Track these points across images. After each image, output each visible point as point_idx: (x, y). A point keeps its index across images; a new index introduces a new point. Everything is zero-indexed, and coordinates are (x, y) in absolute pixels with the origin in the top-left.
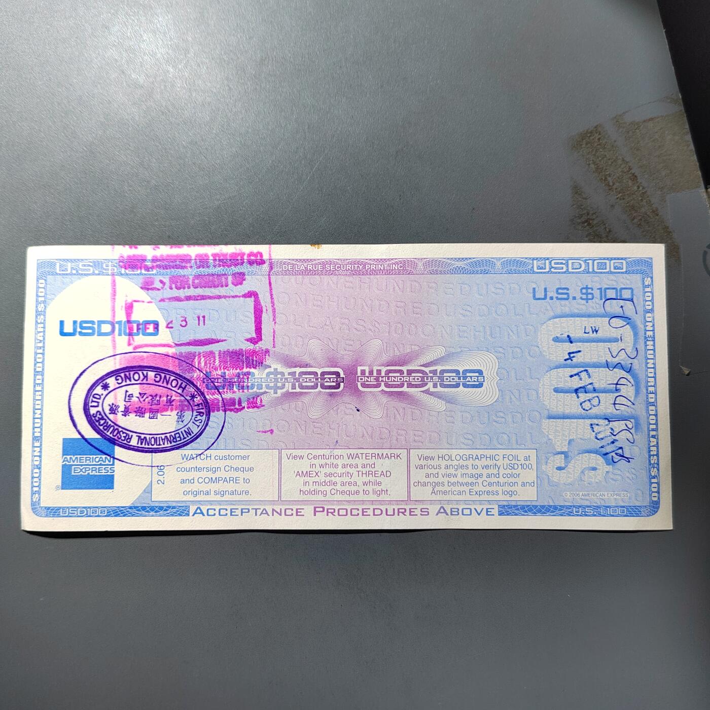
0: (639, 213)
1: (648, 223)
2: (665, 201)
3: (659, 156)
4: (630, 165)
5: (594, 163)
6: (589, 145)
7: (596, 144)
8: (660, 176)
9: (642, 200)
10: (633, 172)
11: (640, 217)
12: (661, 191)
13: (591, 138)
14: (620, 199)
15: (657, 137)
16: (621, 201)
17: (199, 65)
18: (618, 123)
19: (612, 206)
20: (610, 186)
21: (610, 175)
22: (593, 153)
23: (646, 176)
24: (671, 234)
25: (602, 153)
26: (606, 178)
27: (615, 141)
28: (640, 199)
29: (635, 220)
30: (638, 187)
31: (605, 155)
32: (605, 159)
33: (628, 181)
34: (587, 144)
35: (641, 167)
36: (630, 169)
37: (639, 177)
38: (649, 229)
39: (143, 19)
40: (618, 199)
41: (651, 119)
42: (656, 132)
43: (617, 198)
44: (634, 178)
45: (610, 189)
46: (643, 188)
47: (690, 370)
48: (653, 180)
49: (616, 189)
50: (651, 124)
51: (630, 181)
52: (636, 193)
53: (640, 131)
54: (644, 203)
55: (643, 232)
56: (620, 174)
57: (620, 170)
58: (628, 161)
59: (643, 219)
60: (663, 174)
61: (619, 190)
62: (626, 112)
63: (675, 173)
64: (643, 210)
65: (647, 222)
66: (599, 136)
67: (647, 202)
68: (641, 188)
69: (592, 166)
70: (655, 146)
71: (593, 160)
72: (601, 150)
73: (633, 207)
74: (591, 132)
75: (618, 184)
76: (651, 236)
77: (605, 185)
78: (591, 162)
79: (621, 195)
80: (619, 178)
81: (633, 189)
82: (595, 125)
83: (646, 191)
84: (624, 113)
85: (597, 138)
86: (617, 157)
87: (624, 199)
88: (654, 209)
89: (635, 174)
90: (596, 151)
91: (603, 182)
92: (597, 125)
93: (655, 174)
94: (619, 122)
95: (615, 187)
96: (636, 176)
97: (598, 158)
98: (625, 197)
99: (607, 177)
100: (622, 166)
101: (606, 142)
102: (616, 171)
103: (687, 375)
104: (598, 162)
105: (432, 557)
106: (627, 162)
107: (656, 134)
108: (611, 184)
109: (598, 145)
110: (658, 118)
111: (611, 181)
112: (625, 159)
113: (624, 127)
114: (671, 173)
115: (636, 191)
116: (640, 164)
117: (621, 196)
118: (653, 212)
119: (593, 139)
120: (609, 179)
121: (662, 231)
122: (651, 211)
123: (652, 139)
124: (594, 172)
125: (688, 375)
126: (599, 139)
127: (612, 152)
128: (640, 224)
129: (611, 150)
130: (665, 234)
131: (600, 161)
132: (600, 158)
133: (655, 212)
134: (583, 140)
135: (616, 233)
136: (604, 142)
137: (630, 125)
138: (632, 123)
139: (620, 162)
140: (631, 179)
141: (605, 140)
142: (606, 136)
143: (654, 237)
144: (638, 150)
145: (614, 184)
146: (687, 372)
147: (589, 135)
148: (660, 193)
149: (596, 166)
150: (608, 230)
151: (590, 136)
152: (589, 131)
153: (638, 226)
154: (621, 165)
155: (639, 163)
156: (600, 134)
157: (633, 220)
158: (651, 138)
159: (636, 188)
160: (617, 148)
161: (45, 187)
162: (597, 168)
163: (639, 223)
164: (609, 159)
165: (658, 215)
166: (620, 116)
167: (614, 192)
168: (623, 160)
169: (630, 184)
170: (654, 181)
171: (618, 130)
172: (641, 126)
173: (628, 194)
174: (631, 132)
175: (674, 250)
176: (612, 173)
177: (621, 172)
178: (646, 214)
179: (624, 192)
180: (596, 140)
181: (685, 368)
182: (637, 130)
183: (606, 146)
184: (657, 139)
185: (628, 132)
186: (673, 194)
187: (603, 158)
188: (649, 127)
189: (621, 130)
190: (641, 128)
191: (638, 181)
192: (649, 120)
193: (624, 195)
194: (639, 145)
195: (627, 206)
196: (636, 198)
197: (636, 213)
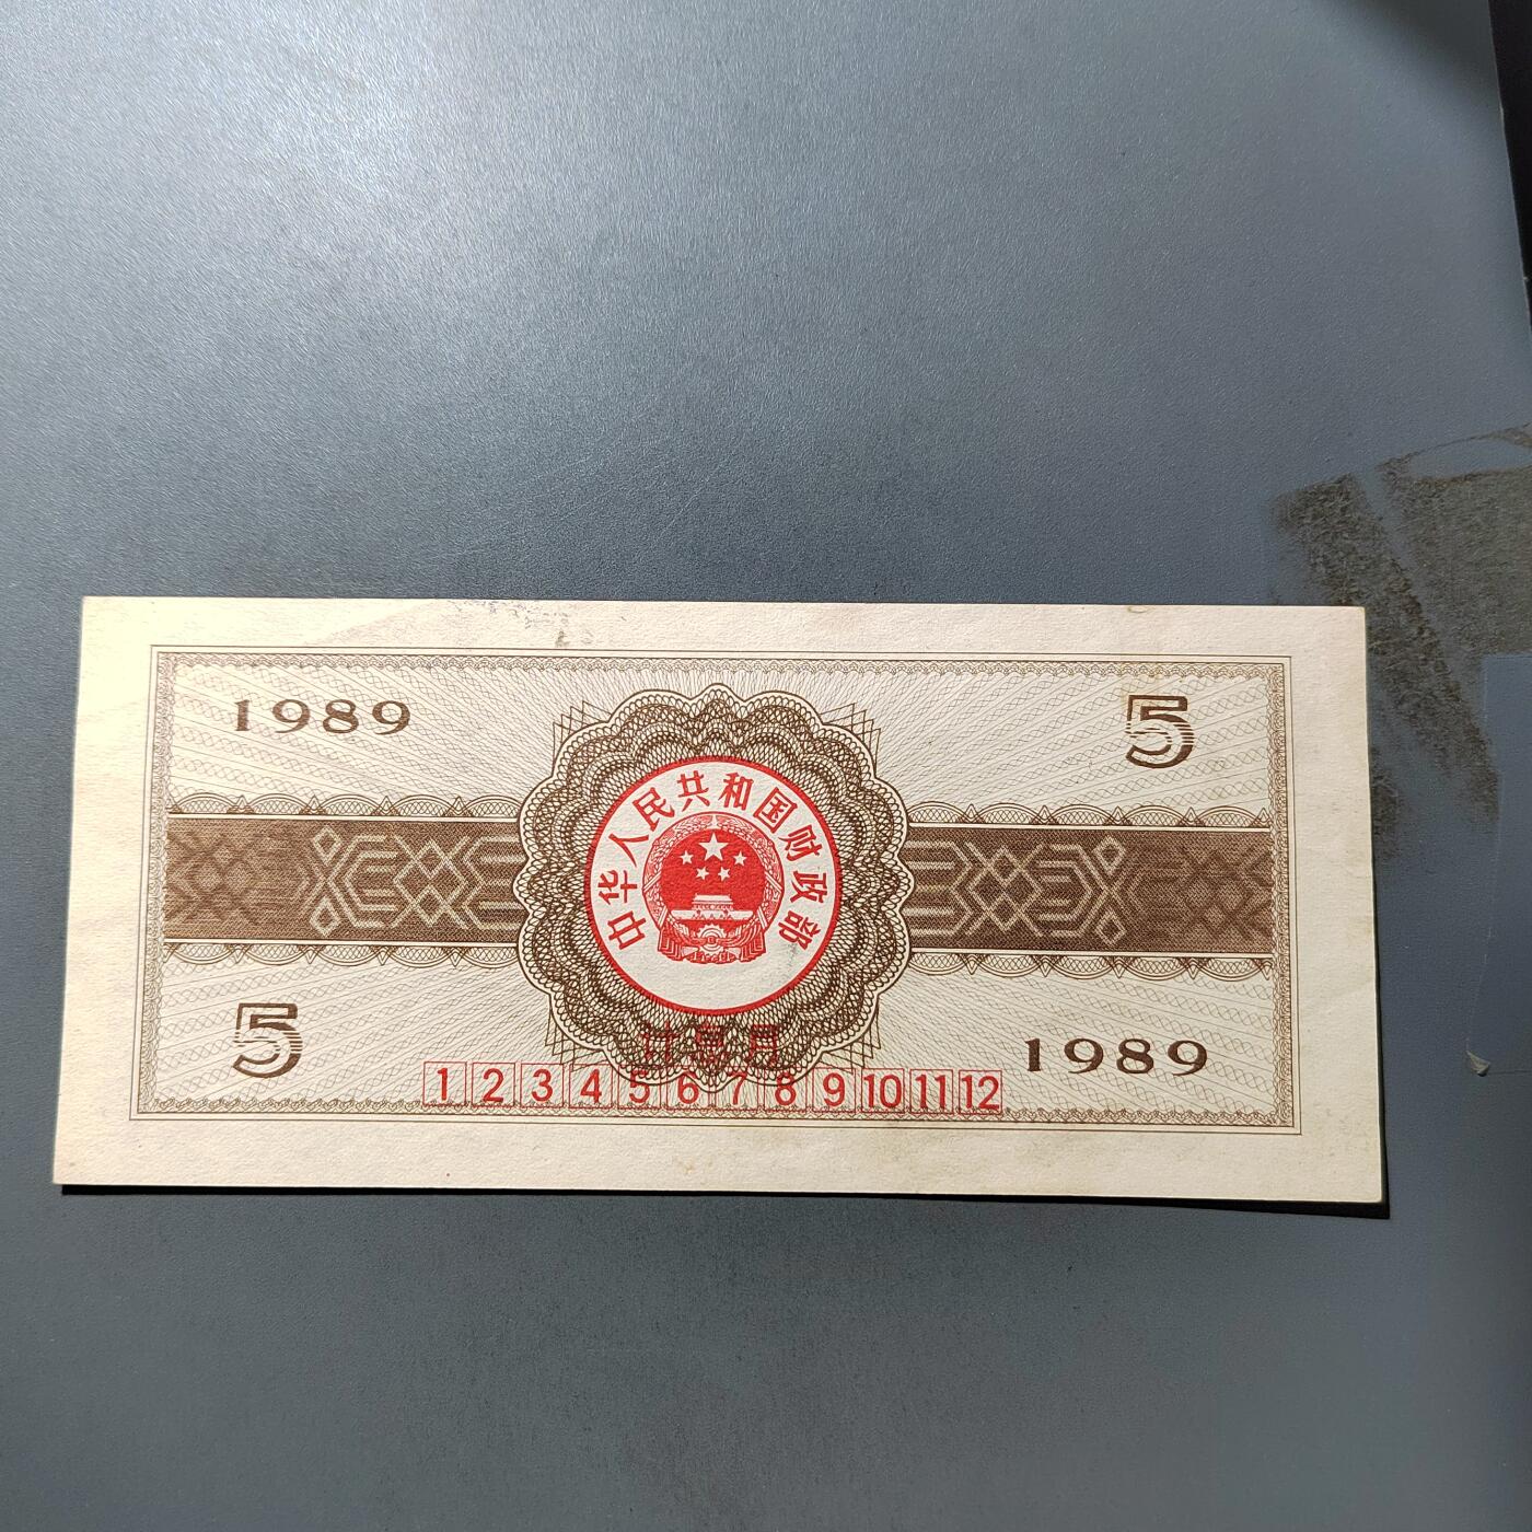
0: (1416, 689)
1: (1433, 714)
2: (1479, 670)
3: (1477, 565)
4: (1409, 576)
5: (1326, 563)
6: (1319, 521)
7: (1336, 521)
8: (1475, 609)
9: (1425, 660)
10: (1413, 595)
11: (1417, 700)
12: (1473, 645)
13: (1327, 505)
14: (1377, 653)
15: (1479, 520)
16: (1378, 658)
17: (455, 236)
18: (1391, 477)
21: (1359, 595)
22: (1328, 540)
23: (1442, 607)
24: (1483, 747)
25: (1348, 542)
27: (1381, 519)
28: (1422, 657)
29: (1405, 706)
30: (1421, 631)
31: (1354, 548)
32: (1353, 557)
33: (1399, 614)
34: (1315, 518)
35: (1433, 584)
36: (1408, 586)
37: (1424, 608)
38: (1436, 729)
39: (341, 113)
41: (1472, 477)
42: (1479, 509)
44: (1414, 607)
46: (1433, 634)
47: (1489, 1064)
48: (1458, 617)
50: (1468, 487)
51: (1404, 613)
52: (1415, 642)
53: (1442, 501)
54: (1430, 668)
55: (1419, 733)
56: (1384, 594)
57: (1383, 585)
58: (1403, 567)
59: (1422, 705)
60: (1482, 606)
61: (1375, 631)
62: (1416, 453)
63: (1510, 607)
64: (1425, 684)
65: (1431, 711)
66: (1346, 503)
67: (1436, 666)
68: (1425, 635)
69: (1321, 569)
70: (1471, 541)
71: (1324, 557)
72: (1346, 535)
73: (1403, 675)
74: (1327, 492)
76: (1436, 746)
78: (1321, 559)
79: (1379, 642)
80: (1378, 604)
81: (1407, 634)
82: (1339, 475)
83: (1438, 641)
84: (1409, 455)
85: (1340, 506)
86: (1381, 555)
87: (1384, 653)
88: (1452, 685)
89: (1419, 600)
90: (1336, 536)
92: (1345, 477)
93: (1462, 604)
94: (1394, 475)
96: (1419, 604)
97: (1337, 552)
98: (1387, 650)
100: (1390, 578)
101: (1360, 519)
102: (1374, 587)
103: (1480, 1075)
104: (1337, 562)
105: (852, 1423)
106: (1402, 570)
107: (1478, 512)
109: (1338, 523)
110: (1486, 475)
112: (1399, 562)
113: (1405, 489)
114: (1500, 606)
115: (1415, 639)
116: (1431, 576)
117: (1380, 646)
118: (1449, 690)
119: (1331, 508)
121: (1465, 738)
122: (1444, 688)
123: (1466, 524)
124: (1323, 583)
125: (1483, 1074)
126: (1344, 510)
127: (1368, 543)
128: (1414, 716)
129: (1368, 538)
130: (1471, 746)
131: (1341, 560)
132: (1341, 554)
133: (1453, 692)
134: (1307, 506)
136: (1355, 516)
137: (1419, 484)
138: (1425, 481)
139: (1385, 567)
140: (1407, 610)
141: (1358, 514)
142: (1362, 505)
143: (1442, 749)
144: (1431, 544)
146: (1481, 1069)
147: (1321, 498)
148: (1469, 650)
149: (1330, 570)
151: (1325, 500)
152: (1325, 487)
153: (1410, 721)
154: (1388, 574)
155: (1429, 573)
156: (1347, 498)
157: (1400, 703)
158: (1466, 520)
159: (1414, 631)
160: (1383, 536)
161: (76, 471)
162: (1332, 576)
163: (1412, 712)
164: (1361, 558)
165: (1458, 700)
166: (1400, 461)
168: (1394, 565)
169: (1403, 619)
170: (1460, 621)
171: (1390, 493)
172: (1444, 490)
173: (1394, 644)
174: (1419, 501)
175: (1486, 784)
176: (1364, 590)
177: (1386, 590)
178: (1431, 694)
179: (1388, 638)
180: (1338, 511)
181: (1478, 1059)
182: (1433, 500)
183: (1358, 527)
184: (1477, 525)
185: (1414, 501)
186: (1500, 655)
187: (1349, 554)
188: (1462, 495)
189: (1397, 494)
190: (1445, 494)
191: (1421, 615)
192: (1466, 479)
193: (1387, 645)
194: (1434, 532)
195: (1390, 671)
196: (1412, 655)
197: (1409, 688)
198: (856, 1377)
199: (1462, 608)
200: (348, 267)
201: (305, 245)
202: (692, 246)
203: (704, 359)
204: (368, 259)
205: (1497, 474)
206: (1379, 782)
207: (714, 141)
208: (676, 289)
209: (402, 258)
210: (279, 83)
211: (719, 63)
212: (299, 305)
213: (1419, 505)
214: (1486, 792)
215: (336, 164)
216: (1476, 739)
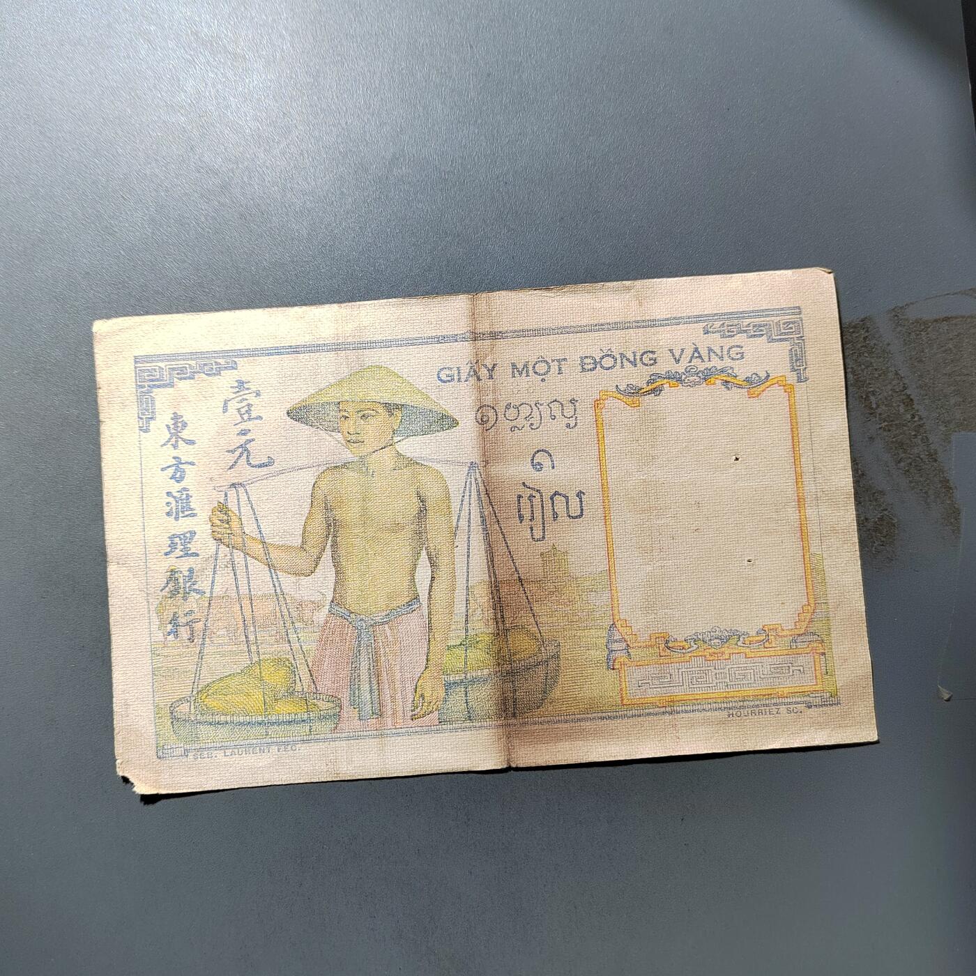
0: (909, 454)
1: (920, 470)
2: (950, 442)
3: (949, 375)
4: (906, 381)
5: (854, 372)
6: (849, 345)
7: (859, 345)
8: (947, 403)
9: (915, 435)
10: (908, 393)
11: (910, 460)
12: (946, 426)
13: (854, 335)
14: (885, 430)
15: (951, 346)
16: (885, 434)
17: (302, 154)
18: (896, 318)
19: (871, 438)
20: (872, 409)
21: (873, 393)
22: (854, 358)
23: (927, 401)
24: (951, 491)
25: (868, 359)
26: (867, 397)
27: (889, 344)
28: (914, 433)
29: (902, 464)
30: (913, 416)
31: (871, 363)
32: (870, 368)
33: (899, 406)
35: (921, 387)
36: (905, 388)
37: (915, 402)
38: (921, 479)
39: (230, 74)
40: (882, 430)
41: (947, 319)
42: (951, 339)
43: (880, 428)
44: (909, 402)
45: (871, 414)
46: (920, 418)
47: (952, 693)
48: (937, 408)
49: (880, 414)
50: (945, 326)
51: (903, 406)
52: (909, 424)
53: (928, 334)
54: (918, 440)
56: (890, 393)
57: (889, 387)
58: (902, 375)
59: (913, 464)
60: (952, 401)
61: (883, 416)
62: (912, 303)
63: (970, 403)
64: (916, 451)
65: (919, 468)
66: (867, 334)
67: (922, 439)
68: (916, 419)
69: (850, 376)
70: (946, 360)
71: (852, 368)
72: (866, 355)
73: (901, 444)
74: (855, 327)
75: (884, 407)
76: (921, 490)
77: (866, 406)
78: (849, 370)
79: (886, 423)
80: (886, 399)
81: (904, 418)
82: (862, 317)
83: (924, 424)
84: (907, 304)
85: (863, 336)
86: (888, 368)
87: (889, 431)
88: (932, 451)
89: (912, 397)
90: (860, 355)
91: (863, 401)
92: (866, 318)
93: (940, 400)
94: (898, 316)
95: (879, 411)
96: (911, 400)
97: (860, 366)
98: (891, 428)
99: (870, 395)
100: (894, 383)
101: (875, 344)
102: (883, 388)
103: (946, 700)
104: (860, 372)
105: (541, 916)
106: (901, 378)
107: (951, 341)
108: (874, 406)
109: (862, 347)
110: (956, 318)
111: (874, 402)
112: (900, 372)
113: (904, 326)
114: (963, 401)
115: (909, 422)
116: (920, 382)
117: (887, 425)
118: (930, 455)
119: (856, 337)
120: (872, 398)
121: (940, 485)
122: (927, 453)
123: (943, 349)
125: (948, 700)
126: (865, 338)
127: (881, 360)
128: (908, 471)
129: (880, 357)
130: (943, 490)
131: (863, 370)
133: (933, 457)
135: (871, 479)
136: (872, 343)
137: (913, 323)
138: (917, 321)
139: (891, 375)
140: (904, 403)
141: (874, 341)
142: (877, 336)
143: (926, 493)
144: (920, 361)
145: (878, 406)
146: (946, 696)
147: (851, 331)
148: (944, 429)
149: (855, 377)
150: (860, 473)
151: (854, 332)
152: (853, 324)
153: (905, 474)
154: (893, 380)
155: (919, 380)
156: (867, 331)
157: (899, 462)
159: (909, 416)
160: (891, 355)
161: (57, 299)
162: (857, 381)
163: (907, 468)
164: (876, 370)
165: (936, 461)
166: (901, 308)
167: (877, 419)
168: (897, 374)
169: (902, 410)
170: (938, 410)
171: (895, 328)
172: (929, 327)
173: (896, 425)
174: (913, 334)
175: (953, 514)
176: (878, 390)
177: (891, 390)
178: (919, 457)
179: (892, 421)
180: (862, 339)
181: (944, 690)
182: (922, 333)
183: (874, 350)
184: (950, 349)
185: (910, 333)
186: (963, 433)
187: (868, 366)
188: (941, 330)
189: (900, 328)
190: (929, 329)
191: (914, 406)
192: (943, 321)
193: (891, 425)
194: (922, 354)
195: (892, 442)
196: (907, 432)
197: (905, 453)
198: (545, 886)
199: (939, 403)
200: (233, 172)
201: (206, 159)
202: (452, 163)
203: (459, 236)
204: (247, 167)
205: (963, 317)
206: (886, 512)
207: (468, 96)
208: (441, 190)
209: (267, 168)
210: (190, 55)
211: (471, 47)
212: (202, 196)
213: (913, 336)
214: (952, 520)
215: (227, 107)
216: (947, 486)
